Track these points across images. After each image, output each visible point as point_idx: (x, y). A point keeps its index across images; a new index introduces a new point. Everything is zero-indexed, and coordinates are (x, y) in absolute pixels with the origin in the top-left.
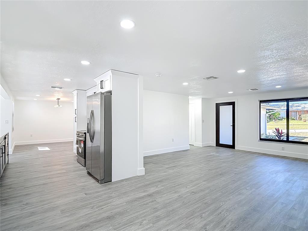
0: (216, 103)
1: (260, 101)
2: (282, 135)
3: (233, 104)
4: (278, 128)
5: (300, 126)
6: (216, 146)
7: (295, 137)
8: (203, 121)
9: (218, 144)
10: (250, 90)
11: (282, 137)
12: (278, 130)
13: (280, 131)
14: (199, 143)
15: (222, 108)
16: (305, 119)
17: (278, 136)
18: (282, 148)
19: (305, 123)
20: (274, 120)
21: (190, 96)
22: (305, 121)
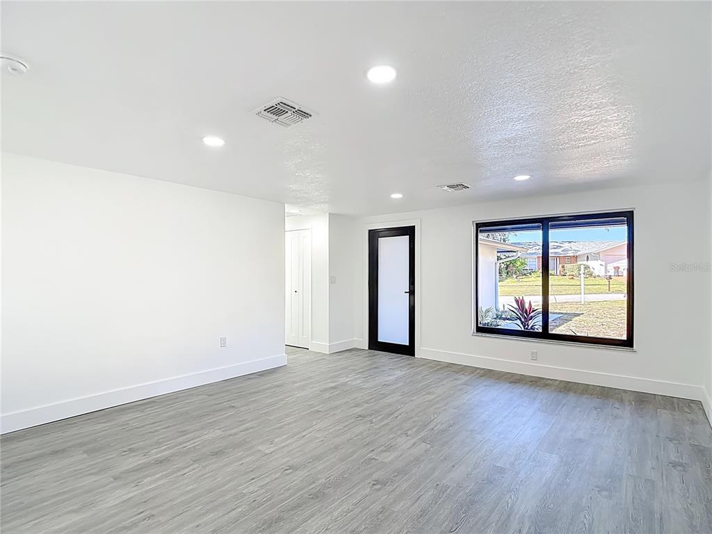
0: (370, 231)
1: (477, 224)
2: (531, 315)
3: (409, 231)
4: (521, 298)
5: (564, 288)
6: (370, 348)
7: (556, 313)
8: (332, 280)
9: (375, 344)
10: (446, 188)
11: (530, 321)
12: (520, 303)
13: (527, 306)
14: (322, 345)
15: (384, 244)
16: (573, 273)
17: (521, 320)
18: (533, 353)
19: (573, 282)
20: (515, 276)
21: (287, 203)
22: (572, 278)
